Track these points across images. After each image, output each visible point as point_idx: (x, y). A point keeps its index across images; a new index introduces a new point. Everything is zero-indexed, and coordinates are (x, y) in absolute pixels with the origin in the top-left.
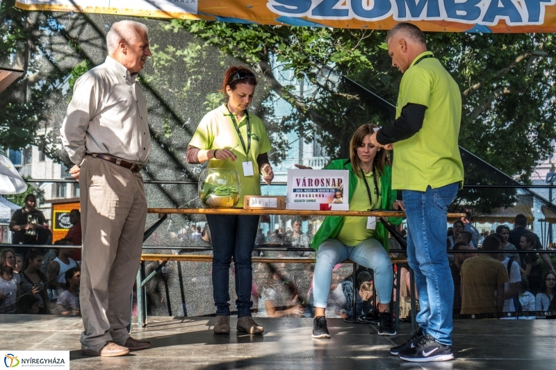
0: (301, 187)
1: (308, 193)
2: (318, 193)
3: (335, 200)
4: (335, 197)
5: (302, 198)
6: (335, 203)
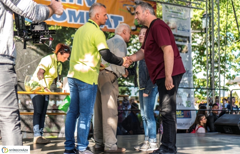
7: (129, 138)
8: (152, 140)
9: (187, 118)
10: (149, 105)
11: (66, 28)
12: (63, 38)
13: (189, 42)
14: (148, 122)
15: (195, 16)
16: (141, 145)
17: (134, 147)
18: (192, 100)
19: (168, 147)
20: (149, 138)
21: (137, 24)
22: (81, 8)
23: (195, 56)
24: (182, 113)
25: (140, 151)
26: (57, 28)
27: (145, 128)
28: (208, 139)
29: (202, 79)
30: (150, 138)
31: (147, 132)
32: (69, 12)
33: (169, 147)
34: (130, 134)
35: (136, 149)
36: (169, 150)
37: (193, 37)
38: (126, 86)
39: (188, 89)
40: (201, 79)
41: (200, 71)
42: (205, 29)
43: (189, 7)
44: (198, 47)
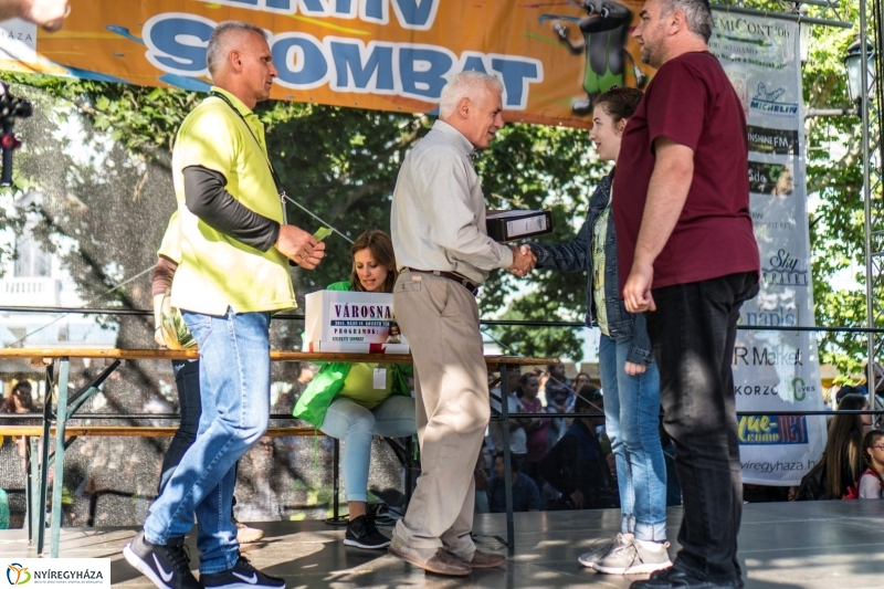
0: (342, 318)
1: (352, 328)
2: (366, 328)
3: (390, 338)
4: (390, 333)
5: (343, 335)
6: (391, 342)
7: (564, 523)
8: (646, 531)
9: (790, 443)
10: (638, 394)
11: (329, 109)
12: (320, 148)
13: (797, 153)
14: (633, 460)
15: (822, 56)
16: (606, 550)
17: (580, 560)
18: (813, 375)
19: (704, 560)
20: (637, 521)
21: (592, 88)
22: (379, 32)
23: (824, 208)
24: (773, 424)
25: (600, 575)
26: (297, 113)
27: (620, 484)
28: (874, 524)
29: (851, 294)
30: (641, 523)
31: (628, 499)
32: (336, 47)
33: (709, 560)
34: (573, 507)
35: (585, 567)
36: (707, 571)
37: (816, 137)
38: (566, 324)
39: (796, 332)
40: (847, 293)
41: (845, 265)
42: (859, 101)
43: (795, 20)
44: (834, 173)
